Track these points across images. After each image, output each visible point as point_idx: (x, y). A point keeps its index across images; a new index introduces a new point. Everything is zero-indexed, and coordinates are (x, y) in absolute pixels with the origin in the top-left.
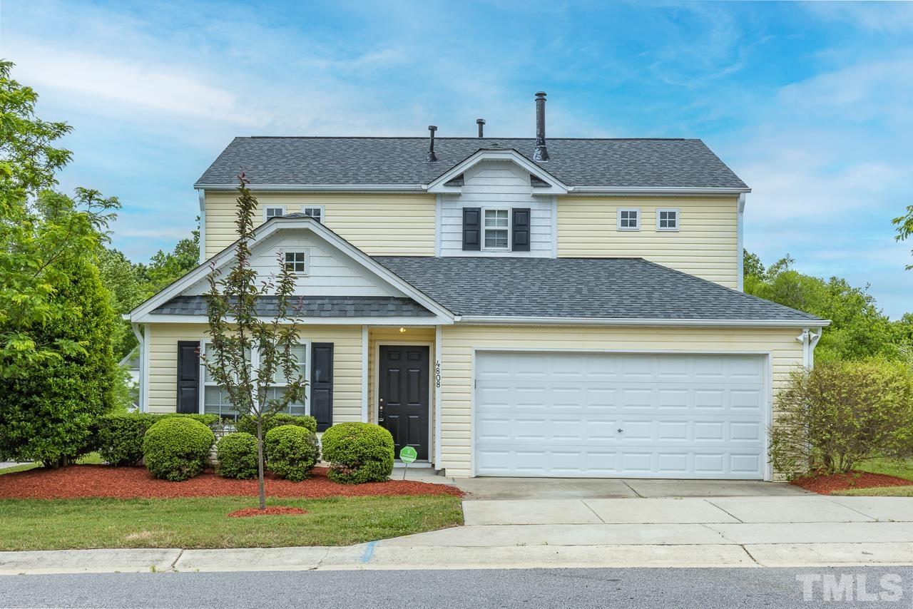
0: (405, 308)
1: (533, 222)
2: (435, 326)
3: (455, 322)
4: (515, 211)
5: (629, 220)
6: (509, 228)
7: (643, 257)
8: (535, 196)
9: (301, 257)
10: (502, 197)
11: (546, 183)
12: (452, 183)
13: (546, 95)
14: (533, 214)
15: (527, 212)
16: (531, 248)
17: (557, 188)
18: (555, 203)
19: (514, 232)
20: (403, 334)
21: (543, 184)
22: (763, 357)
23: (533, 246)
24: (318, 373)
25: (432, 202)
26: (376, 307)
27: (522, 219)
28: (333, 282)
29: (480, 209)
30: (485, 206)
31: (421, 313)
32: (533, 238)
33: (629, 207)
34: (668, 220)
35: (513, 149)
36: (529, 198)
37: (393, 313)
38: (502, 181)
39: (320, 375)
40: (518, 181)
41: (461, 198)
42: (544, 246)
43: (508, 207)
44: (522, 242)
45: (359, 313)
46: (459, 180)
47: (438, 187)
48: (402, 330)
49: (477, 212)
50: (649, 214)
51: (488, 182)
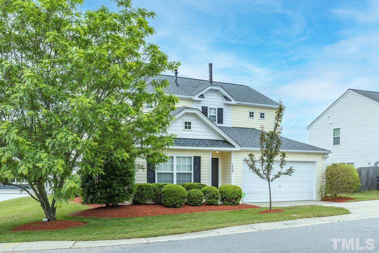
0: (225, 144)
1: (224, 113)
2: (232, 151)
3: (241, 150)
4: (218, 109)
5: (251, 115)
6: (216, 115)
7: (256, 128)
8: (225, 104)
9: (190, 123)
10: (214, 103)
11: (230, 99)
12: (201, 97)
13: (212, 64)
14: (224, 110)
15: (222, 109)
16: (223, 123)
17: (233, 102)
18: (230, 107)
19: (218, 116)
20: (217, 154)
21: (229, 100)
22: (314, 162)
23: (224, 122)
24: (196, 167)
25: (192, 103)
26: (216, 144)
27: (220, 112)
28: (200, 133)
29: (207, 107)
30: (209, 106)
31: (231, 146)
32: (224, 119)
33: (252, 110)
34: (262, 116)
35: (221, 86)
36: (222, 104)
37: (222, 146)
38: (214, 97)
39: (197, 168)
40: (219, 98)
41: (201, 102)
42: (227, 122)
43: (216, 107)
44: (220, 121)
45: (212, 146)
46: (202, 96)
47: (196, 98)
48: (217, 152)
49: (206, 108)
50: (257, 113)
51: (210, 97)
